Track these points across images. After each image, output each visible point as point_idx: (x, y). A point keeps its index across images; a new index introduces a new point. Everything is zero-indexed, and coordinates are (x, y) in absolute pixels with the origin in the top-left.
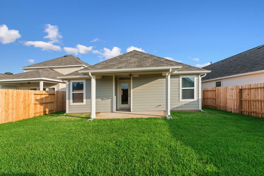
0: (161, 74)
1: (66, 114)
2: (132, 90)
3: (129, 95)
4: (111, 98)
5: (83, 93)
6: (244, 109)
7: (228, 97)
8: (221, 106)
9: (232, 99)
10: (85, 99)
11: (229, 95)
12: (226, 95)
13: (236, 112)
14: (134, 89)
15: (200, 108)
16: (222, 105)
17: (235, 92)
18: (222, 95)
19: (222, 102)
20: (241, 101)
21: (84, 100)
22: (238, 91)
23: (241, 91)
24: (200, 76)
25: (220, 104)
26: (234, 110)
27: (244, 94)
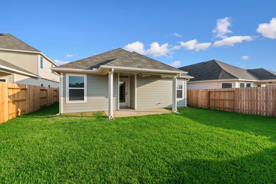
0: (160, 76)
1: (59, 114)
2: (136, 89)
3: (126, 93)
4: (116, 96)
5: (84, 90)
6: (211, 105)
7: (199, 97)
8: (193, 104)
9: (203, 99)
10: (86, 96)
11: (200, 96)
12: (198, 96)
13: (206, 107)
14: (138, 88)
15: (186, 106)
16: (194, 102)
17: (205, 94)
18: (194, 95)
19: (193, 101)
20: (209, 100)
21: (85, 98)
22: (207, 93)
23: (209, 93)
24: (186, 80)
25: (193, 102)
26: (204, 106)
27: (211, 95)
